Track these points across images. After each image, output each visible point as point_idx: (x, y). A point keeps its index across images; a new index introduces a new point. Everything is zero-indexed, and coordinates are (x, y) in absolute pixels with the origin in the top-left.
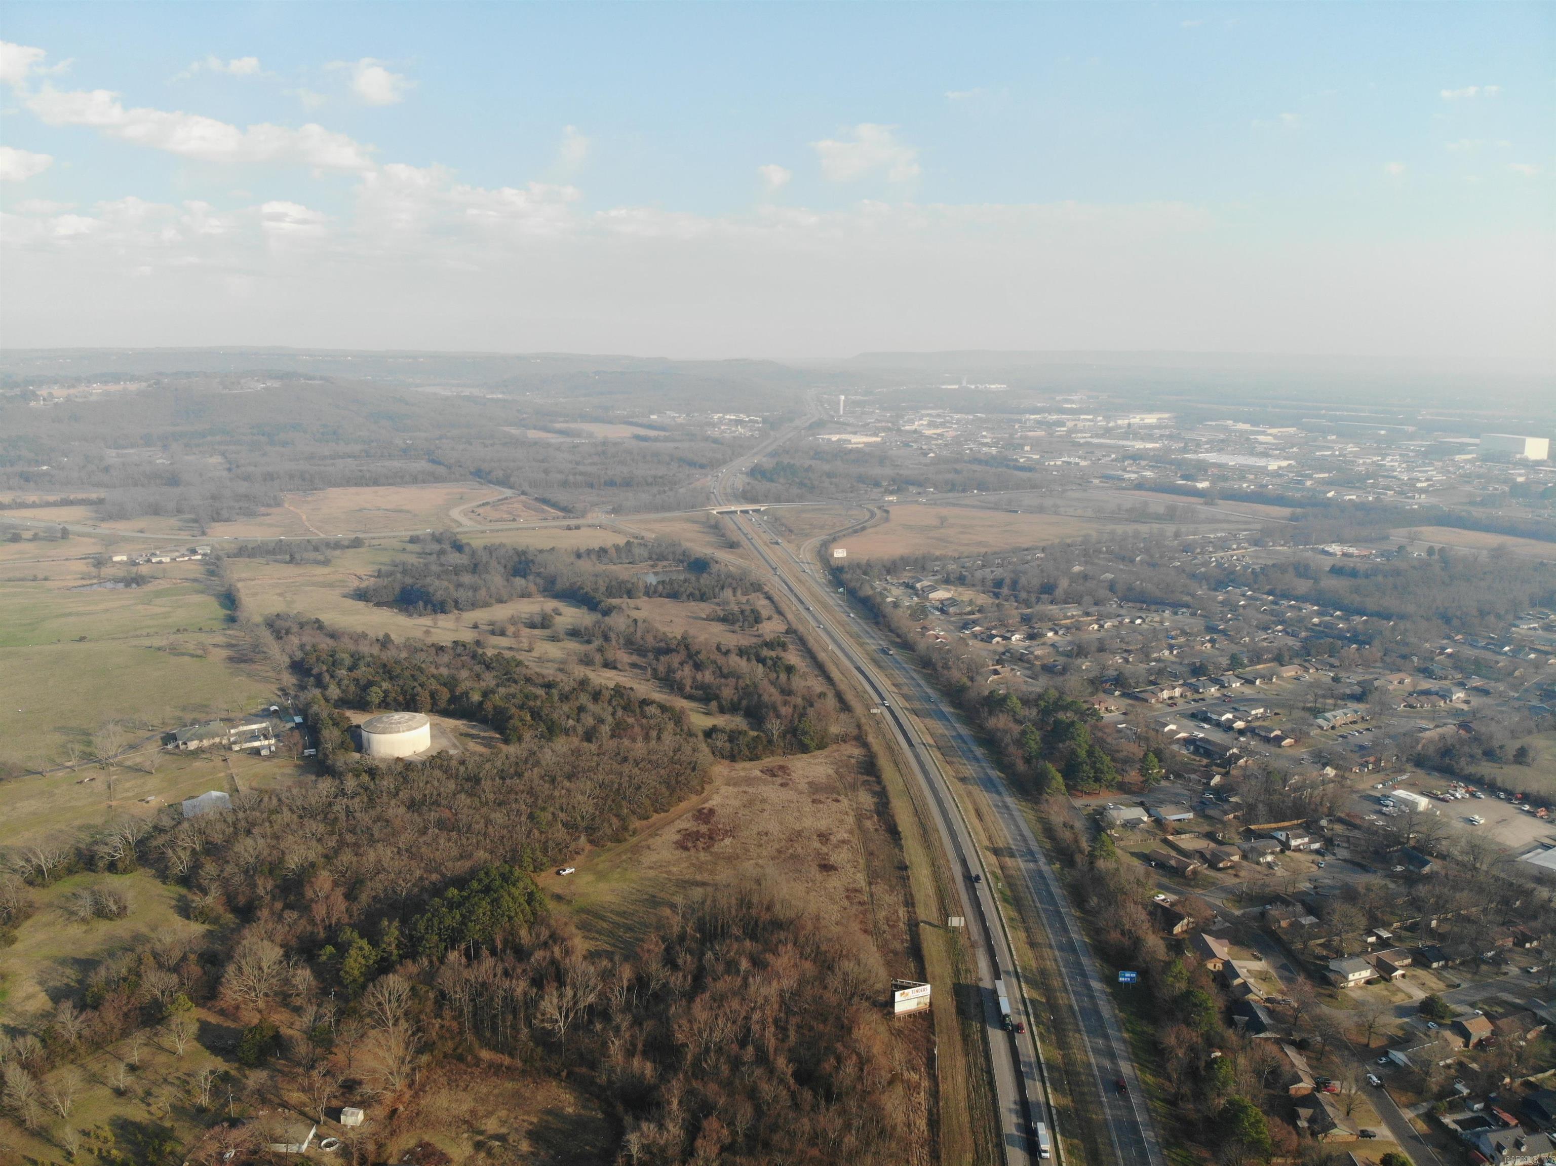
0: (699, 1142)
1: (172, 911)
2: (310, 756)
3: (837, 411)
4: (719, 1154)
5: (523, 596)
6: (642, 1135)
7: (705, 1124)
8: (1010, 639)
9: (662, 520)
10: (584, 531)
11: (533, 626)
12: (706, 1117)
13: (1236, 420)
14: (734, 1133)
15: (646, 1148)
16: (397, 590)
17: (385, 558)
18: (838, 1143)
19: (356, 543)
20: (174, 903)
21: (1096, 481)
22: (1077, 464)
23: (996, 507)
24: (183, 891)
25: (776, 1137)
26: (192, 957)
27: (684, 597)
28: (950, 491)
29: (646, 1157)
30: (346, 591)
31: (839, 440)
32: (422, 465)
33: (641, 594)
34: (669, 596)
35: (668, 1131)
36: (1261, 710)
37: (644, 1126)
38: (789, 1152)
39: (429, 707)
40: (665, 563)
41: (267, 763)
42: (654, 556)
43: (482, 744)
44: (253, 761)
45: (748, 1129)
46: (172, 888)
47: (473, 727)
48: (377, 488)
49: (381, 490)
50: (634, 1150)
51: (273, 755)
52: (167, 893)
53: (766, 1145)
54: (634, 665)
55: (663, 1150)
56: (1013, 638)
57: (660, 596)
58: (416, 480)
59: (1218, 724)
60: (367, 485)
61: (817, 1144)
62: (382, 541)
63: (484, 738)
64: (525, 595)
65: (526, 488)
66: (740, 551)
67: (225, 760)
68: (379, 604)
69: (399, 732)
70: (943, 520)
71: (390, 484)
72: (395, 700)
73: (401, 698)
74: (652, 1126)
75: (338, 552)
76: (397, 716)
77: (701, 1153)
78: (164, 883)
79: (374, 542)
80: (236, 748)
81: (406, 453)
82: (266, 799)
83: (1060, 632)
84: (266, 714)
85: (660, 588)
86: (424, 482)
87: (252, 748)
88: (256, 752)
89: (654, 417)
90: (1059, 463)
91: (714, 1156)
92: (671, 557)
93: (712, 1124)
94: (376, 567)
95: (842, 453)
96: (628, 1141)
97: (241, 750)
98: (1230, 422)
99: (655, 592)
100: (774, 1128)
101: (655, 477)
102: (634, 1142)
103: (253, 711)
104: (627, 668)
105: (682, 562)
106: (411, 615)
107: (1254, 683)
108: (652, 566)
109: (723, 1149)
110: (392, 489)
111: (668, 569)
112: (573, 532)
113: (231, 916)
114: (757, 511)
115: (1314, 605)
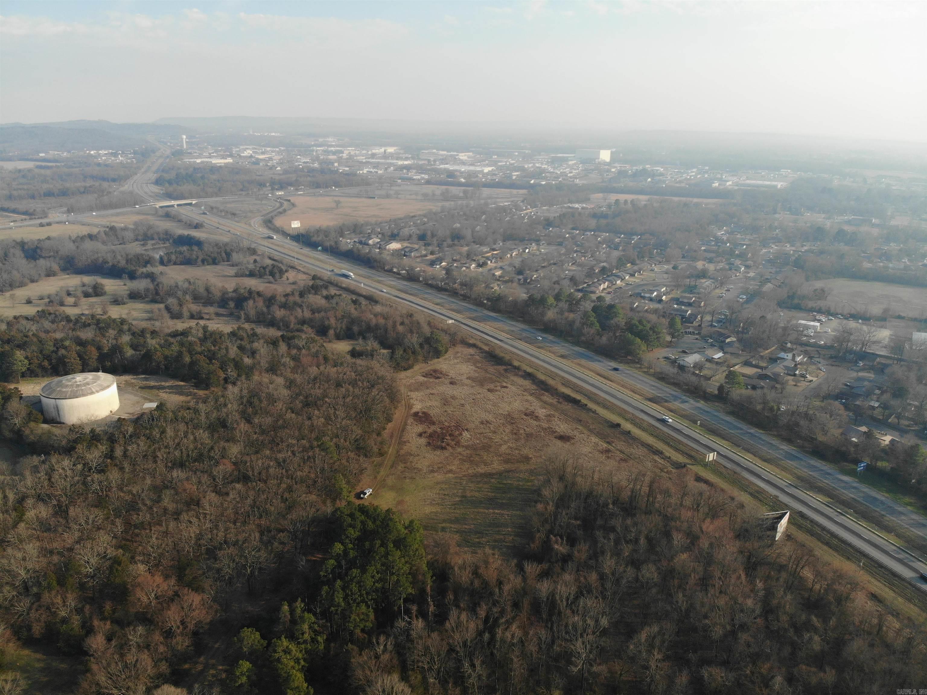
9: (117, 215)
10: (54, 226)
11: (87, 295)
21: (399, 181)
23: (358, 196)
27: (200, 262)
33: (158, 264)
34: (181, 264)
36: (664, 289)
39: (81, 367)
40: (153, 242)
42: (140, 238)
43: (176, 393)
47: (146, 379)
54: (218, 315)
56: (472, 267)
57: (175, 264)
64: (50, 274)
66: (204, 230)
69: (92, 393)
72: (40, 366)
73: (46, 363)
76: (79, 378)
85: (173, 257)
89: (41, 155)
92: (156, 237)
95: (214, 169)
98: (435, 151)
99: (169, 261)
101: (85, 187)
104: (213, 316)
105: (168, 240)
107: (634, 275)
108: (143, 245)
111: (157, 246)
112: (47, 228)
113: (26, 652)
114: (190, 204)
115: (607, 233)
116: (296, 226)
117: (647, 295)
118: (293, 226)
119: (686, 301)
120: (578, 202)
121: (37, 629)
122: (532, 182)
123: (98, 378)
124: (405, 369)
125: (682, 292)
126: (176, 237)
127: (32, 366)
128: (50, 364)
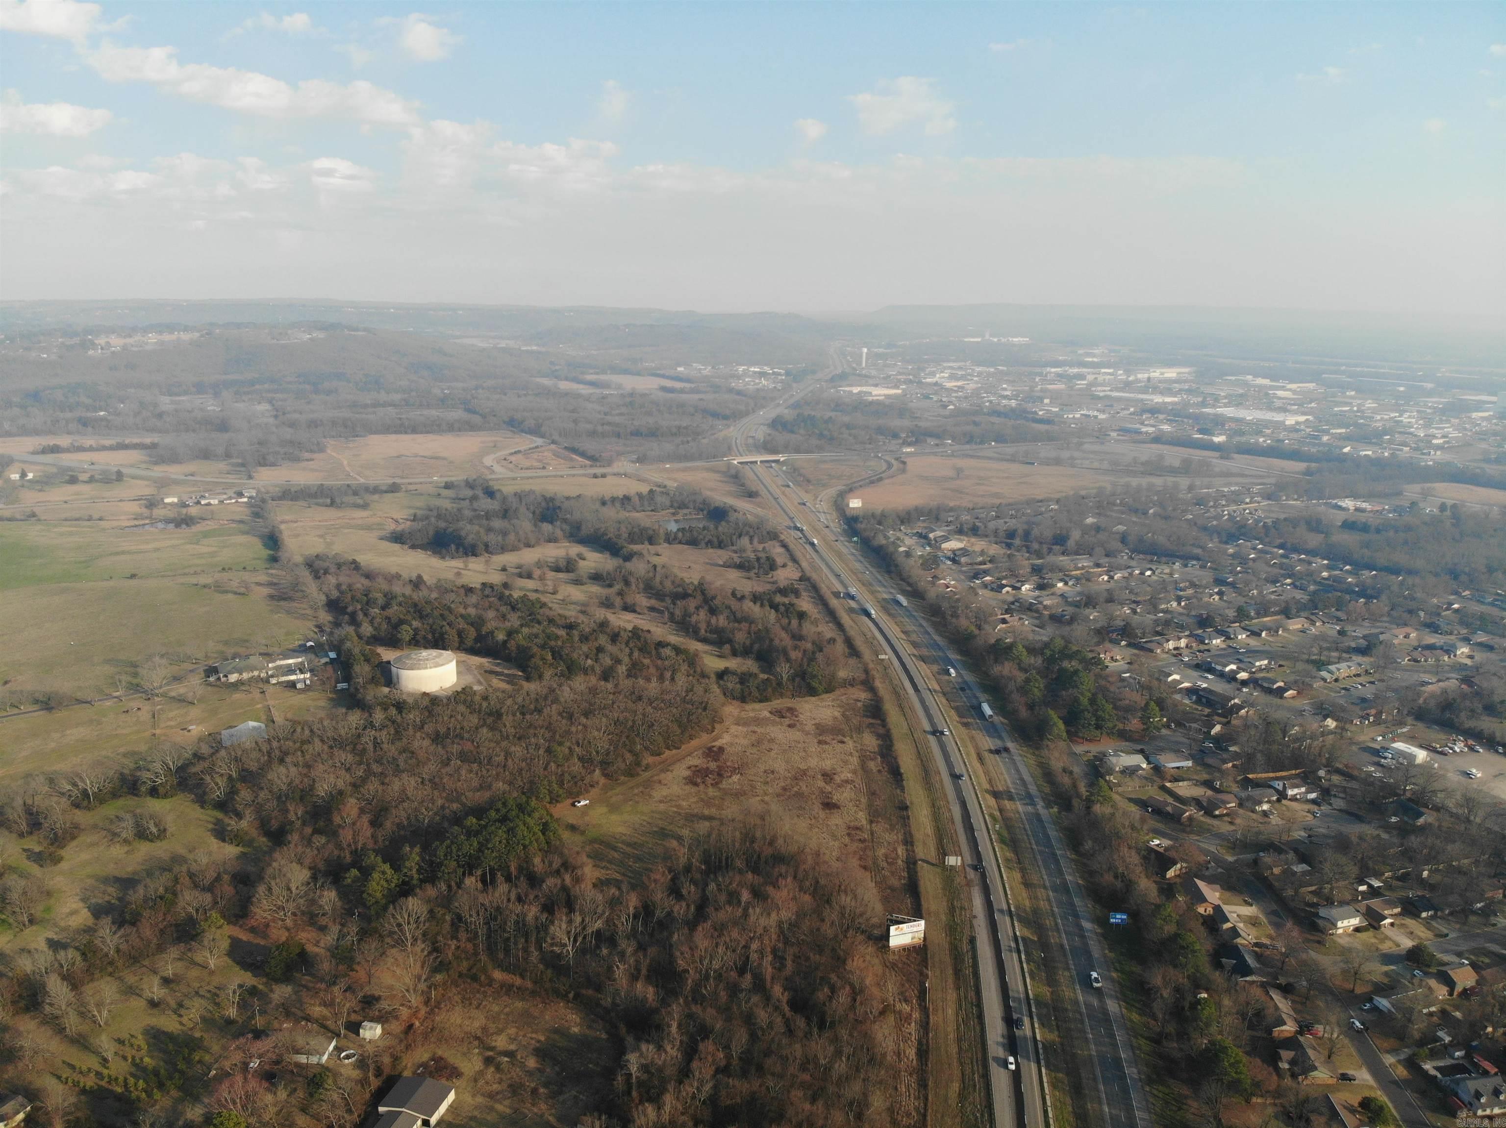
0: (695, 1064)
1: (209, 833)
2: (343, 690)
3: (860, 363)
4: (714, 1076)
5: (550, 541)
6: (641, 1055)
7: (701, 1046)
8: (1020, 589)
9: (685, 470)
10: (609, 480)
11: (557, 569)
12: (703, 1040)
13: (1256, 376)
14: (728, 1057)
15: (645, 1068)
16: (431, 533)
17: (420, 503)
18: (828, 1069)
19: (394, 488)
21: (1114, 434)
22: (1096, 417)
23: (1013, 459)
25: (769, 1062)
27: (703, 544)
28: (968, 442)
29: (645, 1077)
30: (383, 533)
31: (860, 393)
32: (458, 414)
33: (661, 541)
34: (688, 543)
35: (666, 1052)
36: (1266, 662)
37: (644, 1047)
38: (781, 1076)
39: (457, 645)
40: (685, 511)
41: (303, 696)
42: (675, 505)
43: (505, 681)
44: (288, 693)
45: (742, 1053)
47: (498, 665)
49: (420, 438)
50: (634, 1069)
51: (308, 688)
53: (760, 1069)
54: (652, 609)
55: (661, 1070)
56: (1023, 588)
57: (680, 543)
58: (452, 428)
59: (1222, 675)
60: (406, 433)
61: (808, 1070)
62: (418, 487)
63: (507, 675)
64: (552, 540)
65: (556, 437)
66: (758, 500)
67: (263, 692)
68: (413, 547)
69: (426, 668)
70: (959, 471)
72: (425, 638)
73: (430, 637)
74: (651, 1047)
75: (376, 497)
76: (425, 653)
77: (697, 1074)
78: (202, 808)
79: (411, 487)
80: (274, 681)
81: (443, 402)
82: (299, 730)
83: (1070, 583)
84: (303, 649)
86: (460, 430)
87: (288, 682)
88: (292, 685)
89: (680, 369)
90: (1077, 416)
91: (708, 1077)
92: (691, 505)
93: (707, 1047)
94: (412, 511)
95: (861, 405)
96: (628, 1061)
97: (278, 683)
99: (675, 538)
100: (767, 1053)
101: (679, 428)
102: (633, 1062)
103: (291, 647)
105: (702, 510)
106: (443, 558)
107: (1260, 635)
108: (674, 514)
109: (718, 1071)
110: (431, 437)
111: (688, 517)
112: (600, 480)
113: (264, 839)
114: (777, 461)
115: (1324, 559)
116: (856, 505)
118: (851, 505)
119: (1266, 685)
121: (274, 825)
122: (1346, 450)
123: (441, 655)
126: (714, 507)
128: (434, 637)
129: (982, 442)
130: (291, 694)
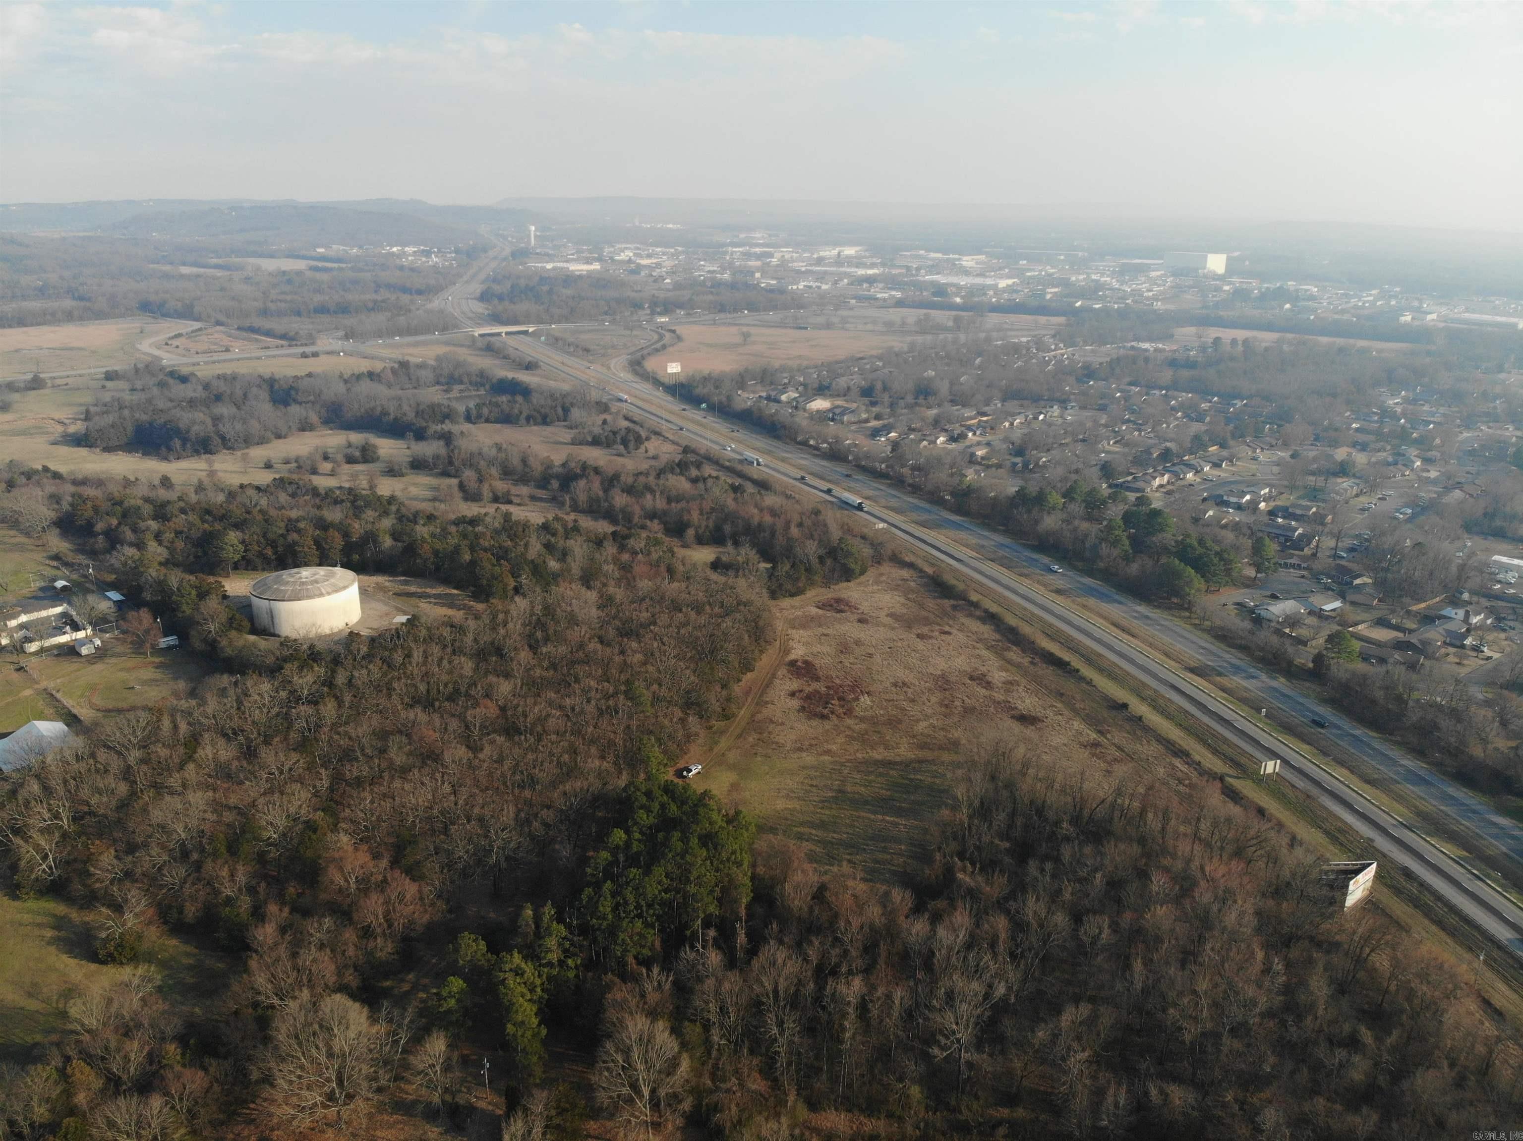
1: (52, 949)
2: (169, 648)
8: (935, 442)
9: (416, 344)
11: (350, 460)
13: (928, 250)
16: (130, 429)
17: (87, 398)
19: (36, 384)
20: (49, 933)
21: (853, 301)
22: (819, 287)
23: (782, 325)
24: (60, 909)
26: (172, 1049)
27: (522, 420)
28: (720, 311)
30: (52, 438)
31: (554, 269)
32: (68, 303)
33: (462, 420)
34: (497, 421)
36: (1267, 490)
40: (461, 387)
41: (99, 667)
42: (443, 380)
43: (443, 605)
44: (69, 666)
46: (31, 904)
47: (406, 583)
48: (25, 329)
49: (32, 331)
51: (101, 654)
52: (27, 918)
56: (938, 442)
57: (487, 421)
58: (69, 317)
59: (1239, 507)
60: (10, 326)
62: (69, 380)
63: (436, 596)
64: (306, 427)
65: (222, 318)
66: (539, 372)
67: (20, 669)
68: (108, 449)
69: (321, 595)
70: (746, 336)
71: (39, 324)
72: (261, 554)
75: (16, 396)
76: (306, 573)
78: (15, 897)
79: (58, 382)
80: (33, 647)
81: (42, 292)
82: (166, 723)
83: (978, 433)
84: (52, 595)
85: (485, 411)
86: (81, 319)
87: (60, 647)
88: (70, 651)
89: (320, 250)
90: (801, 287)
92: (466, 380)
94: (83, 409)
95: (570, 279)
97: (42, 650)
98: (922, 252)
99: (479, 416)
103: (26, 592)
104: (527, 500)
105: (483, 385)
107: (1220, 466)
108: (446, 391)
110: (45, 328)
111: (466, 394)
112: (314, 359)
114: (525, 333)
116: (674, 370)
117: (1233, 500)
118: (669, 371)
119: (1299, 512)
120: (1150, 339)
122: (1078, 304)
123: (333, 575)
124: (792, 595)
125: (1299, 498)
126: (494, 381)
127: (250, 555)
128: (275, 553)
129: (735, 310)
130: (75, 666)
